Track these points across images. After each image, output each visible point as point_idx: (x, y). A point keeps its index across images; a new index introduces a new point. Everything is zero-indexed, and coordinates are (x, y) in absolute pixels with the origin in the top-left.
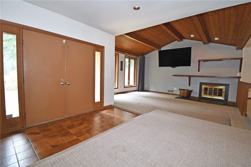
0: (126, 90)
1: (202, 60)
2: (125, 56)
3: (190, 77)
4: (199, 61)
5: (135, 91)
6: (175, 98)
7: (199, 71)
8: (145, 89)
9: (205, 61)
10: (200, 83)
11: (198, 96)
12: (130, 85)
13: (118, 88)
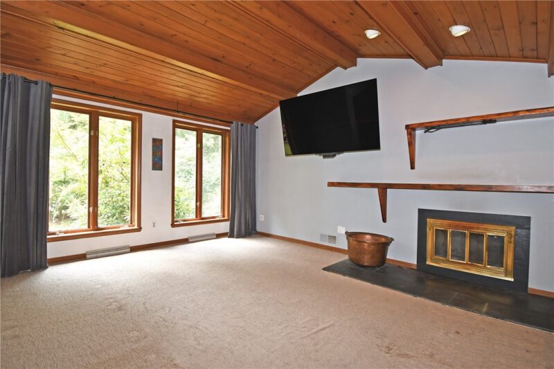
0: (181, 233)
1: (421, 125)
2: (174, 121)
3: (383, 189)
4: (411, 129)
5: (219, 236)
6: (324, 269)
7: (413, 168)
8: (259, 229)
9: (430, 127)
10: (419, 210)
11: (413, 260)
12: (203, 216)
13: (139, 229)
